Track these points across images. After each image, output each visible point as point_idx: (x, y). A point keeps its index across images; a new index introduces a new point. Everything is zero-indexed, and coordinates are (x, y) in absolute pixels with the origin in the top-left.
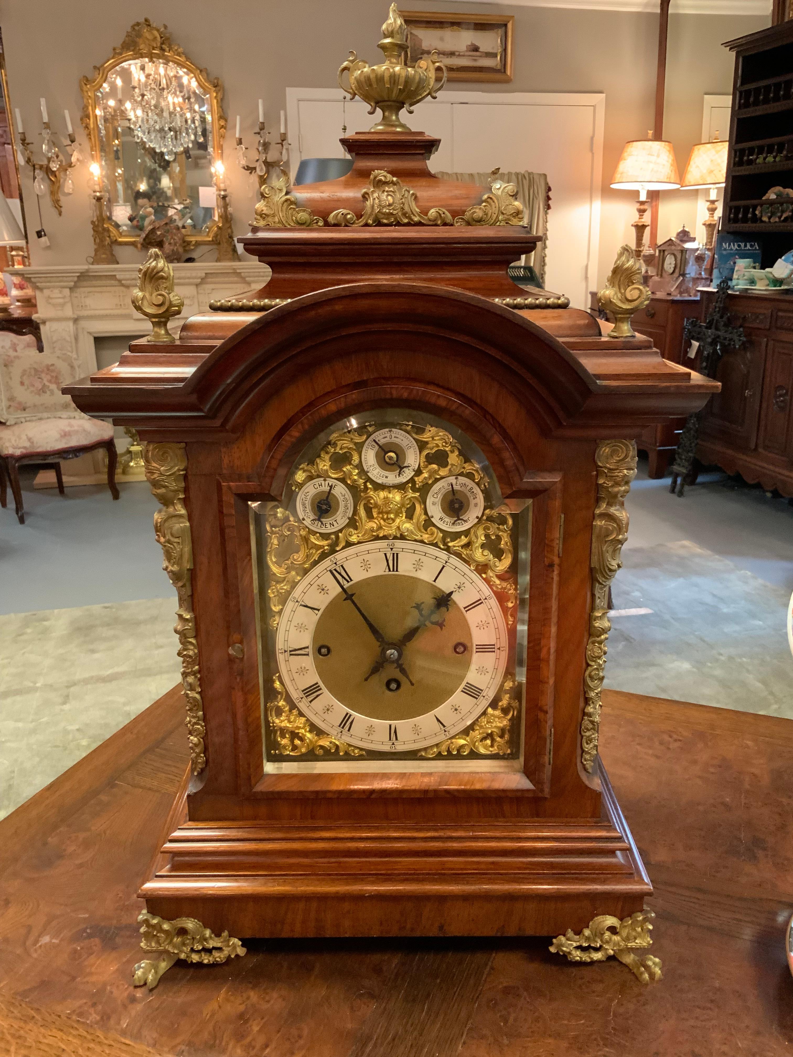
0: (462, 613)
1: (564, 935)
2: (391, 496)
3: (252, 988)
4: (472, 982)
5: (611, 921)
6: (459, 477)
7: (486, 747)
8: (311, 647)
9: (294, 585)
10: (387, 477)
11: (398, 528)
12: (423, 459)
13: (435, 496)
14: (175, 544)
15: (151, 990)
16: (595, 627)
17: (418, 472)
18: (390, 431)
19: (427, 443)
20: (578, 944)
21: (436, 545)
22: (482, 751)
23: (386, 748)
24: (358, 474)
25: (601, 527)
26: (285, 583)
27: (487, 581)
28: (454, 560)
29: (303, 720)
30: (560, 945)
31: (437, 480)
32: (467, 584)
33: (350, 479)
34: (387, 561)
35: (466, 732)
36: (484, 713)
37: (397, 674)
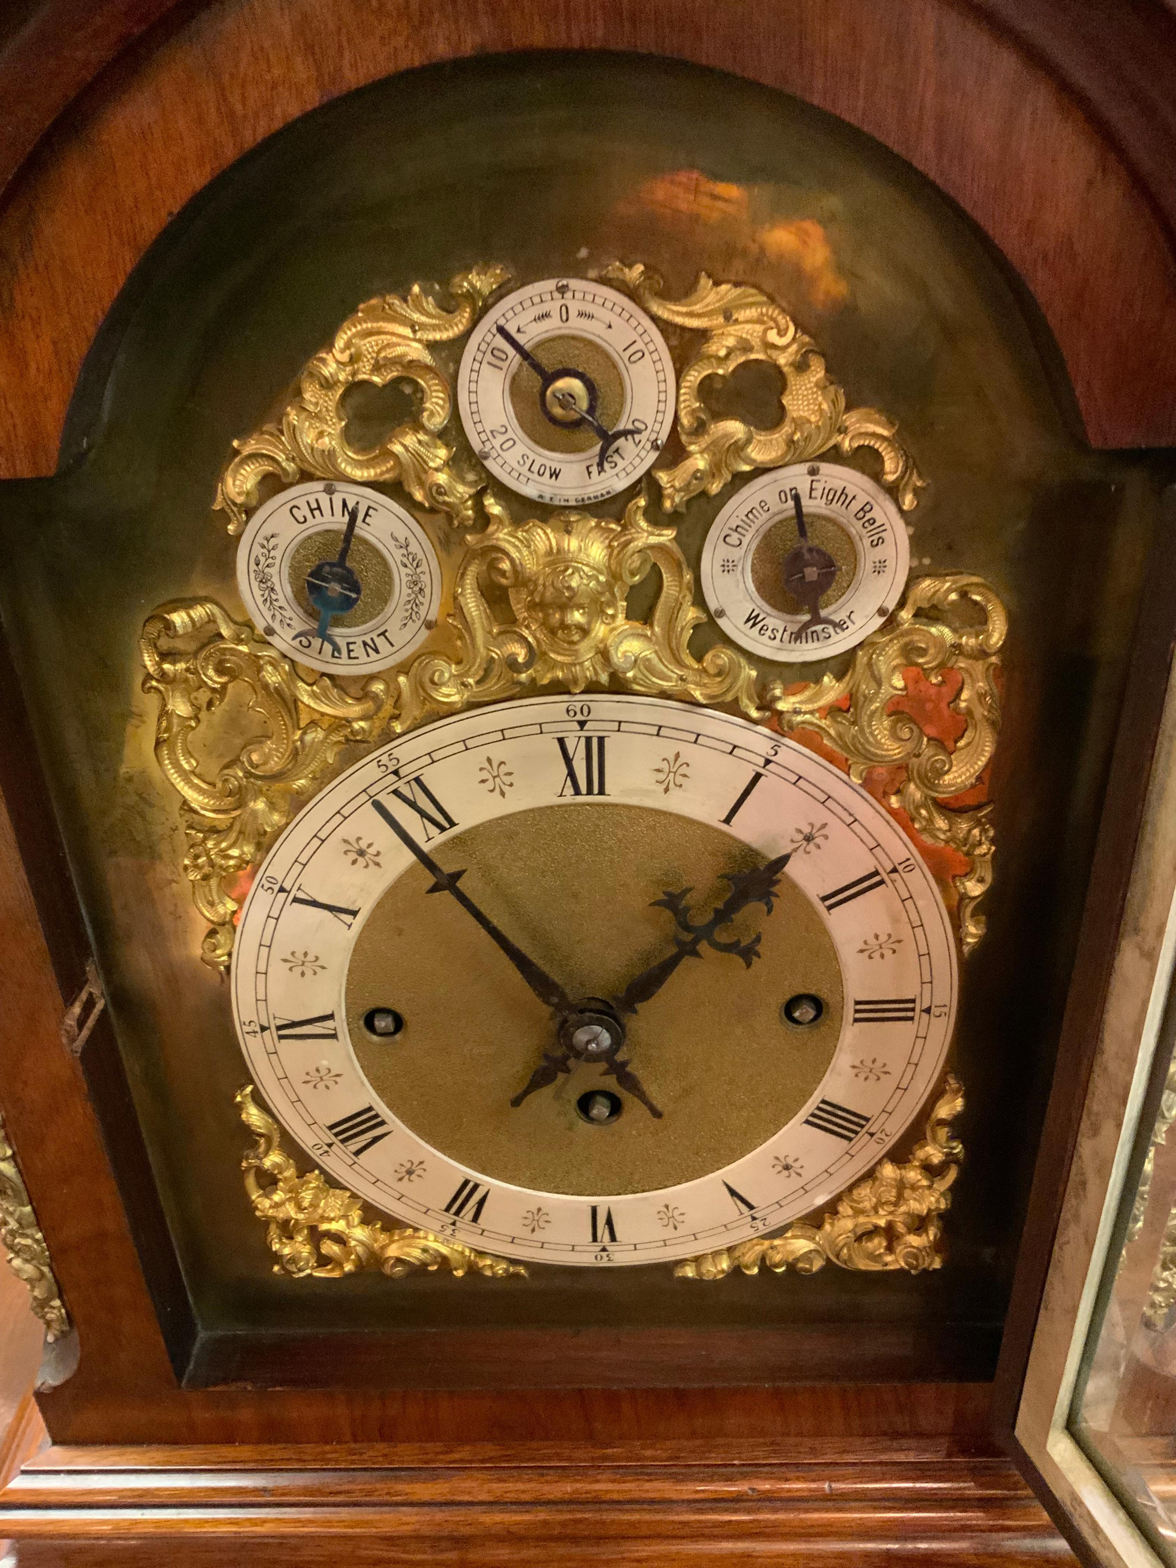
0: (815, 913)
2: (572, 544)
6: (826, 468)
8: (341, 1014)
9: (265, 842)
10: (555, 474)
11: (604, 654)
12: (690, 403)
13: (734, 538)
17: (672, 451)
18: (562, 290)
19: (703, 335)
21: (733, 708)
23: (582, 1259)
24: (452, 463)
26: (233, 835)
27: (904, 818)
28: (795, 755)
29: (337, 1199)
31: (740, 480)
32: (836, 828)
33: (421, 484)
34: (568, 761)
35: (815, 1219)
36: (870, 1175)
37: (609, 1083)
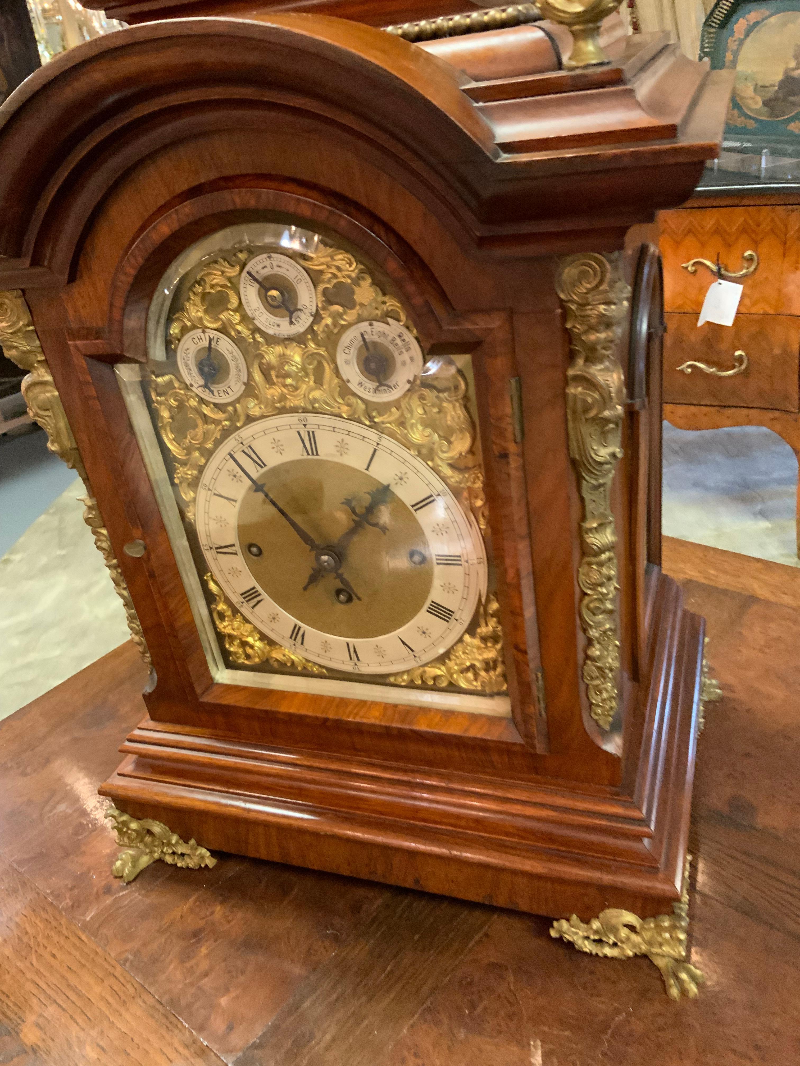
0: (410, 513)
2: (288, 352)
6: (374, 323)
8: (237, 545)
9: (201, 470)
10: (278, 326)
11: (306, 397)
12: (321, 298)
13: (347, 351)
16: (588, 544)
17: (317, 317)
18: (270, 257)
19: (321, 272)
21: (359, 421)
22: (464, 685)
23: (348, 668)
24: (242, 322)
25: (577, 397)
26: (189, 466)
27: (437, 470)
28: (387, 442)
29: (249, 626)
31: (344, 328)
33: (232, 329)
34: (302, 440)
36: (460, 641)
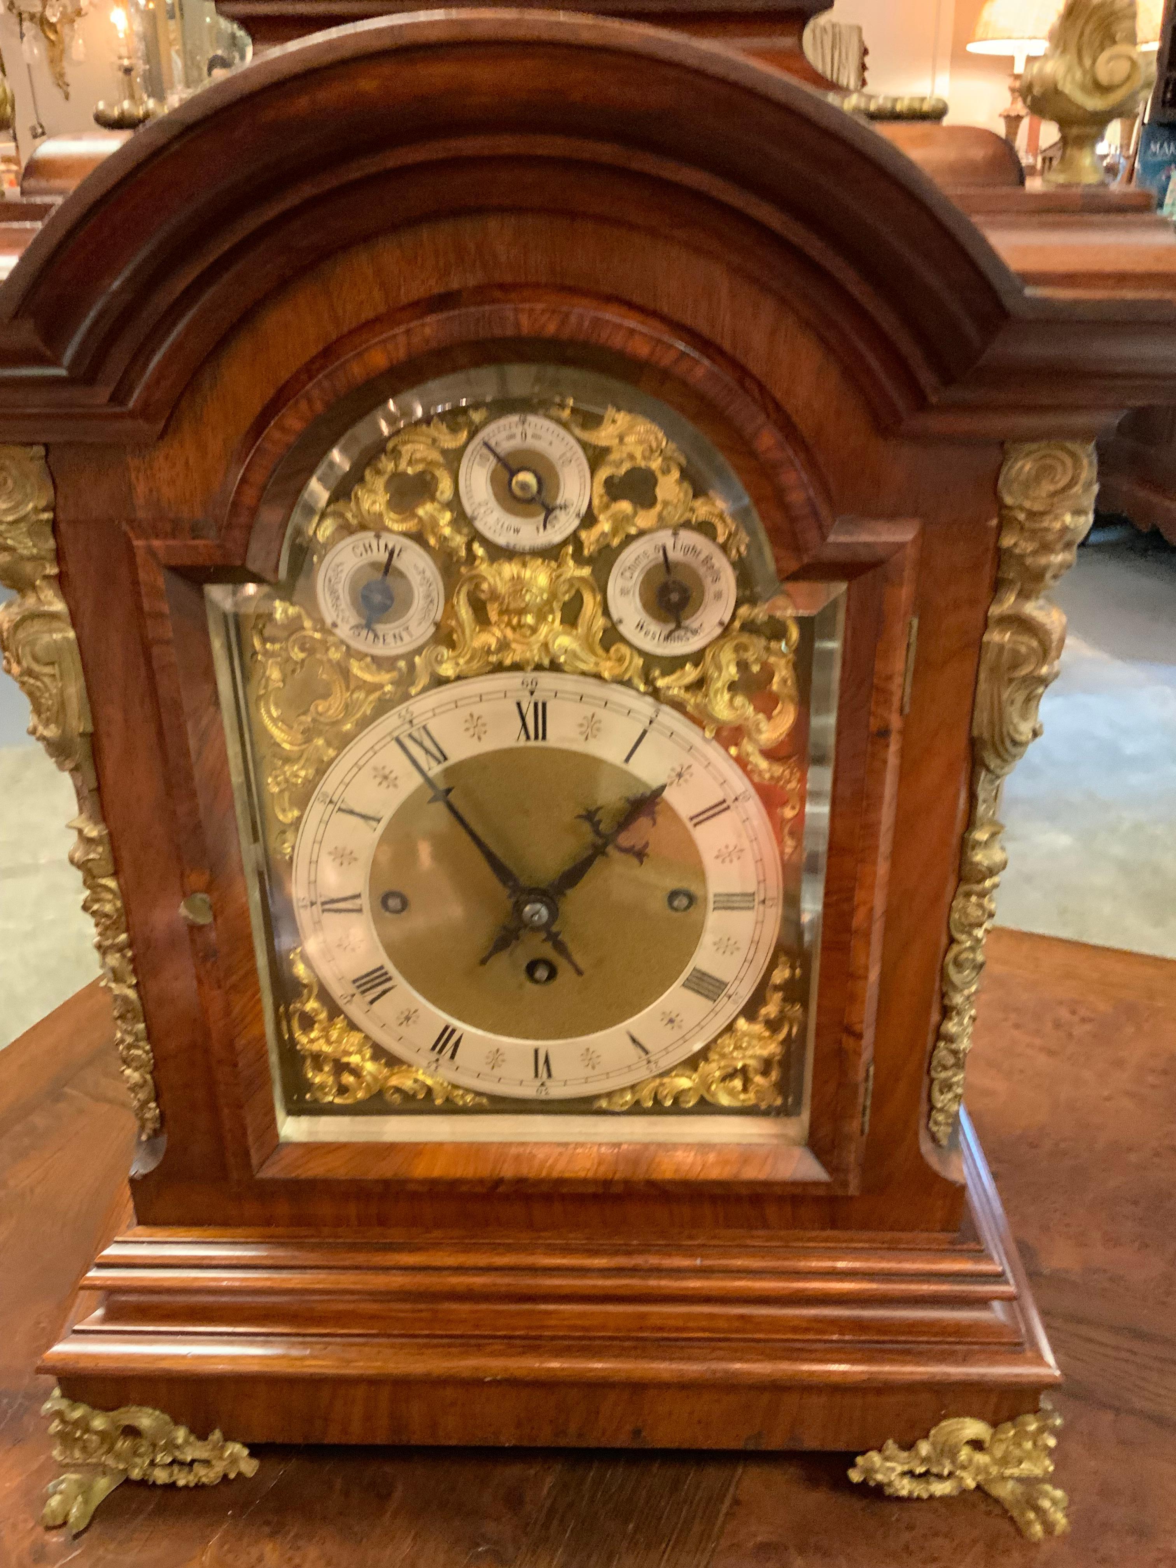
1: (880, 1450)
2: (527, 574)
3: (272, 1535)
4: (697, 1528)
5: (974, 1428)
7: (732, 1093)
8: (365, 895)
9: (322, 769)
10: (517, 531)
11: (545, 646)
12: (599, 489)
13: (627, 575)
14: (46, 680)
15: (77, 1536)
16: (972, 863)
17: (589, 519)
19: (606, 450)
20: (906, 1468)
21: (628, 684)
22: (725, 1100)
23: (529, 1091)
24: (454, 523)
25: (1001, 647)
26: (302, 762)
27: (741, 762)
28: (669, 717)
29: (355, 1038)
30: (870, 1471)
31: (629, 539)
32: (697, 768)
33: (434, 534)
34: (523, 718)
35: (692, 1063)
36: (730, 1028)
37: (547, 951)
